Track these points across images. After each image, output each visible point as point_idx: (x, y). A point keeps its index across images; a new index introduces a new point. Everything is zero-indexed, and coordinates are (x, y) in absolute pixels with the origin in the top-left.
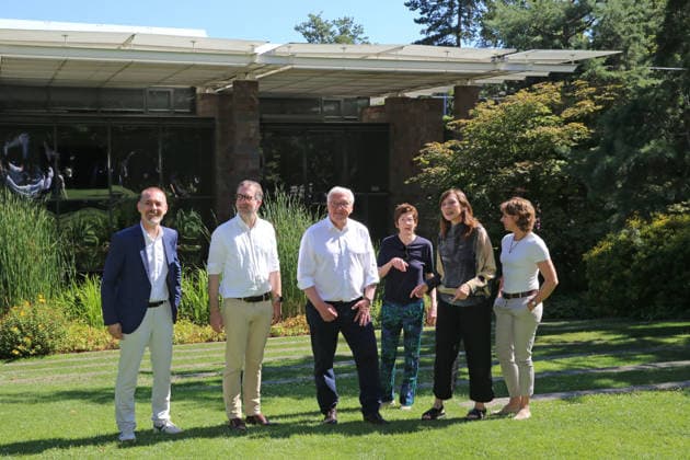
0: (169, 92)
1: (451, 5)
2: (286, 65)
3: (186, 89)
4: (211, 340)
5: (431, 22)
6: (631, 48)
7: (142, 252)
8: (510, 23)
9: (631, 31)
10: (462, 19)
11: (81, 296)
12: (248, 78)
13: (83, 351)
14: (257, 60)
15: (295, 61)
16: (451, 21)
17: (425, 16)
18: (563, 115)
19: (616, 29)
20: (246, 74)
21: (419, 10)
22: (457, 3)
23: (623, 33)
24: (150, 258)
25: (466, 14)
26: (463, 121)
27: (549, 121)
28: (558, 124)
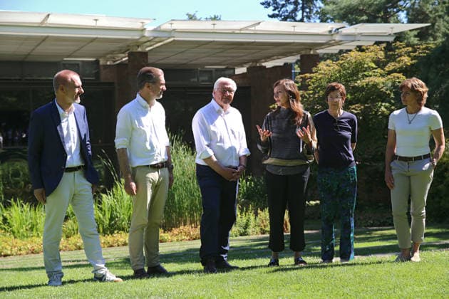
0: (78, 64)
1: (296, 3)
2: (169, 38)
3: (92, 62)
4: (111, 246)
5: (281, 16)
6: (437, 24)
7: (58, 128)
8: (342, 6)
9: (437, 11)
10: (305, 14)
11: (8, 217)
12: (139, 50)
13: (9, 255)
14: (146, 34)
15: (175, 34)
16: (296, 15)
17: (276, 12)
18: (386, 69)
19: (425, 9)
20: (138, 46)
21: (272, 8)
22: (301, 2)
23: (431, 12)
24: (65, 132)
25: (308, 10)
26: (308, 75)
27: (376, 74)
28: (382, 76)
